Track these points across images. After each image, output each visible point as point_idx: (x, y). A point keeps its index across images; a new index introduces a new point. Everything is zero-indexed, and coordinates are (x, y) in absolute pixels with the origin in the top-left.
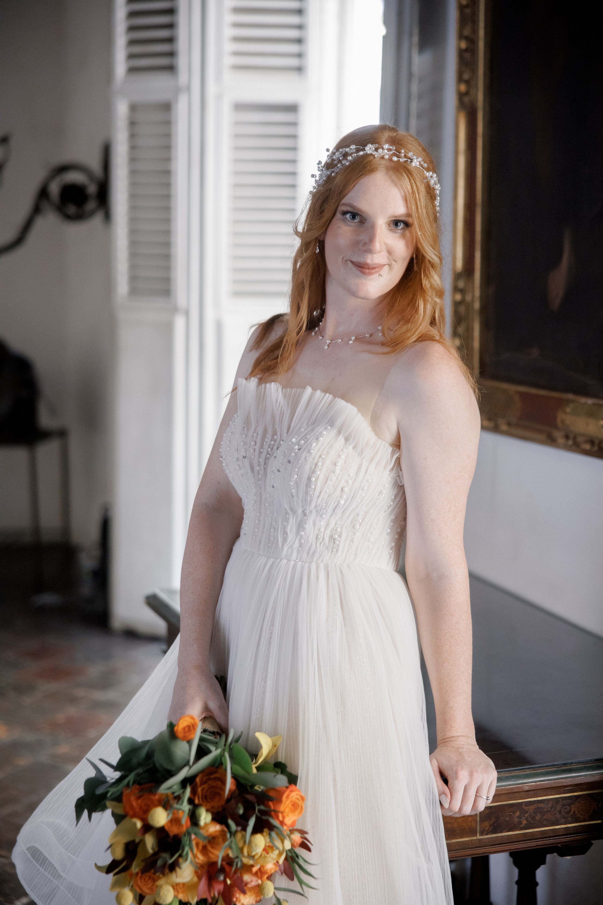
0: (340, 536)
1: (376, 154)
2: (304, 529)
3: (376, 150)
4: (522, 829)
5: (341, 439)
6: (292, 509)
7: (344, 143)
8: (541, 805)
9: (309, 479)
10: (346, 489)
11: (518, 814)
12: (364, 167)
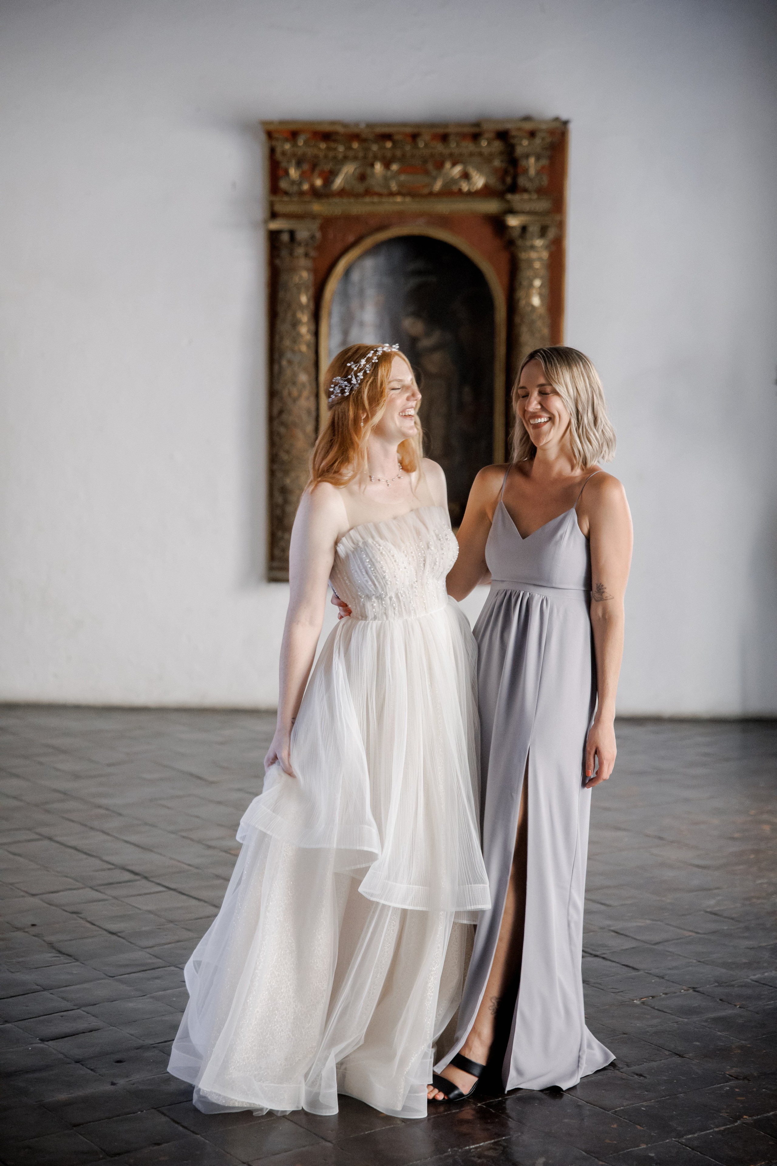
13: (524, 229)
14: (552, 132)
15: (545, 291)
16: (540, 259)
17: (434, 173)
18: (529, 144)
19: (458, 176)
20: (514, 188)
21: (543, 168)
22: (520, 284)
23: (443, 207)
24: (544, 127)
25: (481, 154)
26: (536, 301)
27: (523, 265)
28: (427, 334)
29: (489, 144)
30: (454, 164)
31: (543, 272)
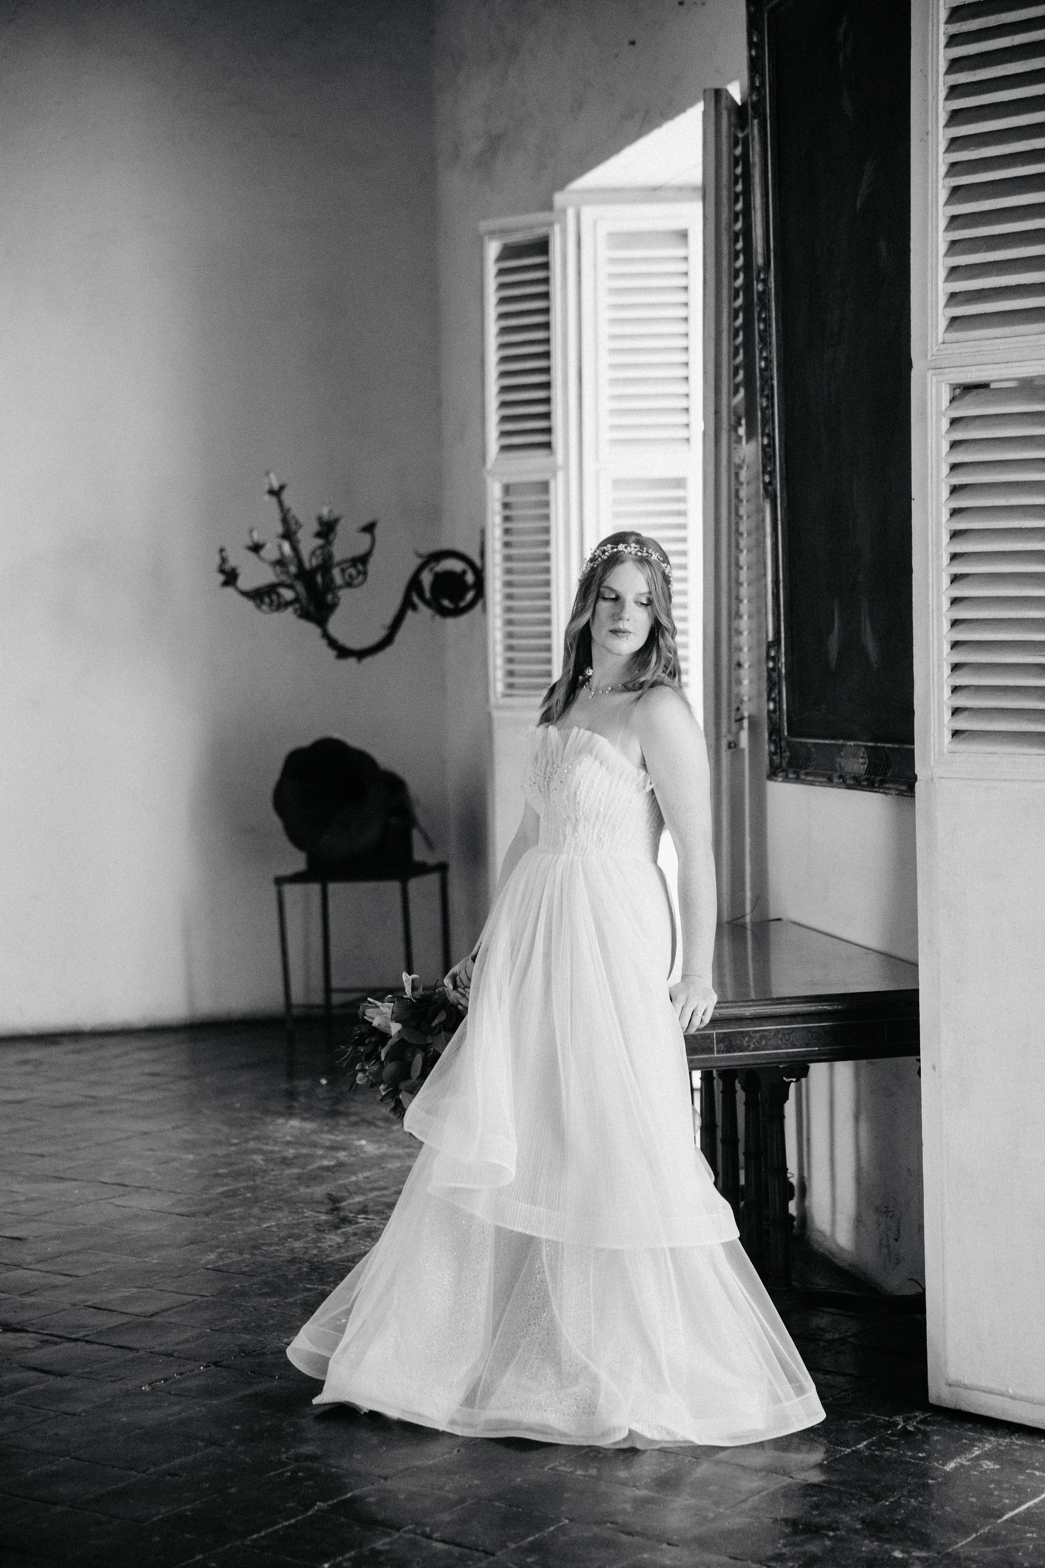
0: (604, 836)
1: (626, 551)
2: (577, 831)
3: (626, 548)
4: (751, 1051)
5: (597, 763)
6: (568, 817)
7: (604, 543)
8: (766, 1033)
9: (575, 793)
10: (602, 799)
11: (746, 1039)
12: (617, 560)
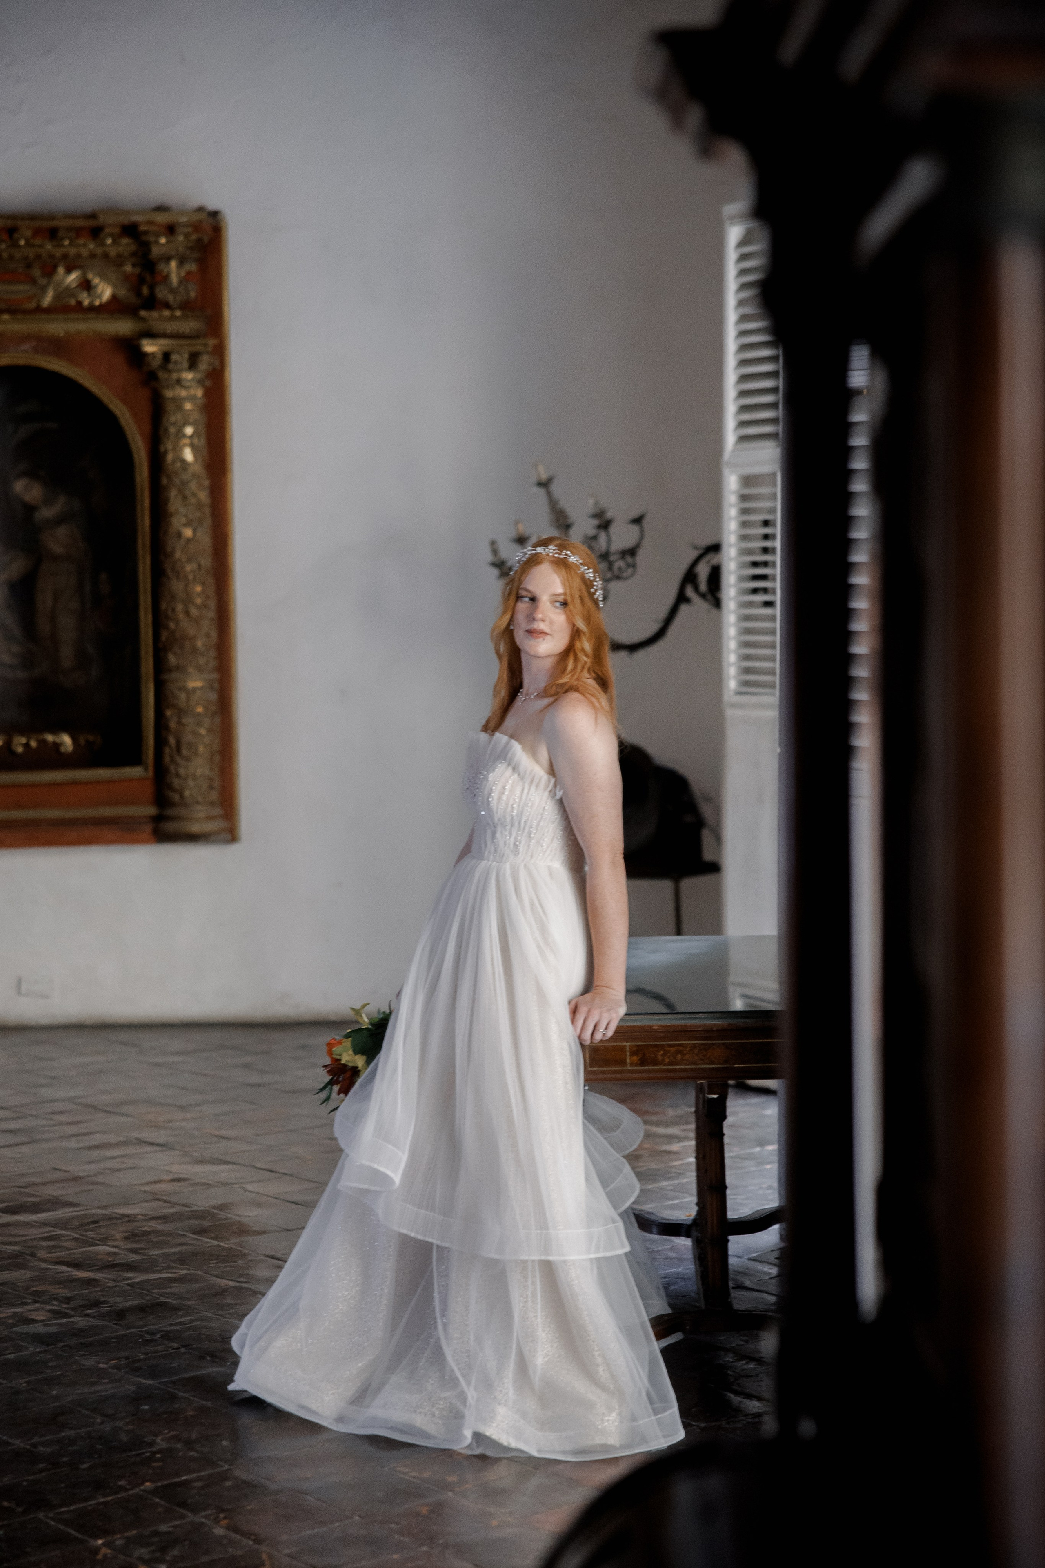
9: (488, 799)
11: (661, 1053)
13: (166, 356)
14: (196, 227)
15: (201, 442)
16: (192, 398)
17: (43, 281)
18: (168, 242)
19: (74, 285)
20: (151, 303)
21: (189, 273)
22: (166, 430)
23: (57, 328)
24: (183, 219)
25: (106, 256)
26: (188, 455)
27: (170, 407)
28: (48, 502)
29: (115, 242)
30: (69, 271)
31: (196, 416)
